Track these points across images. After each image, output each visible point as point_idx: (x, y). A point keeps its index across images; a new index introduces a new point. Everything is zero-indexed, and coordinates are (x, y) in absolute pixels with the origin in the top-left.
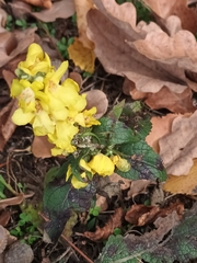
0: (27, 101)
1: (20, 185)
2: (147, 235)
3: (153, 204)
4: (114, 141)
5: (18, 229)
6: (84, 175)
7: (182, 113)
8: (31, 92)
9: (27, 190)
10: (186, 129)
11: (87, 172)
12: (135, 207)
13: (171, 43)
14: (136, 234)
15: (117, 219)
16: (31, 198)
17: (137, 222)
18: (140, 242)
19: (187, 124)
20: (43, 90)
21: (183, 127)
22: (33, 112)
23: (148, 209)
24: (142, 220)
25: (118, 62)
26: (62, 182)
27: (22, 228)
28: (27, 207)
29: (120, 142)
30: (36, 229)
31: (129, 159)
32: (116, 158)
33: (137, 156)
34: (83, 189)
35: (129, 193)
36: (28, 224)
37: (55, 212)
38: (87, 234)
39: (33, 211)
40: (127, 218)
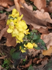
0: (12, 26)
1: (3, 54)
2: (39, 66)
3: (40, 58)
4: (34, 39)
5: (3, 65)
6: (25, 49)
7: (46, 34)
8: (13, 23)
9: (5, 55)
10: (47, 38)
11: (26, 48)
12: (35, 59)
13: (43, 16)
14: (36, 66)
15: (31, 62)
16: (6, 57)
17: (36, 63)
18: (37, 68)
19: (47, 37)
20: (16, 22)
21: (46, 38)
22: (13, 29)
23: (39, 59)
24: (38, 62)
25: (28, 21)
26: (18, 51)
27: (5, 65)
28: (5, 59)
29: (35, 39)
30: (8, 65)
31: (37, 44)
32: (34, 44)
33: (39, 43)
34: (24, 53)
35: (33, 55)
36: (6, 64)
37: (16, 60)
38: (23, 66)
39: (7, 60)
40: (33, 62)
